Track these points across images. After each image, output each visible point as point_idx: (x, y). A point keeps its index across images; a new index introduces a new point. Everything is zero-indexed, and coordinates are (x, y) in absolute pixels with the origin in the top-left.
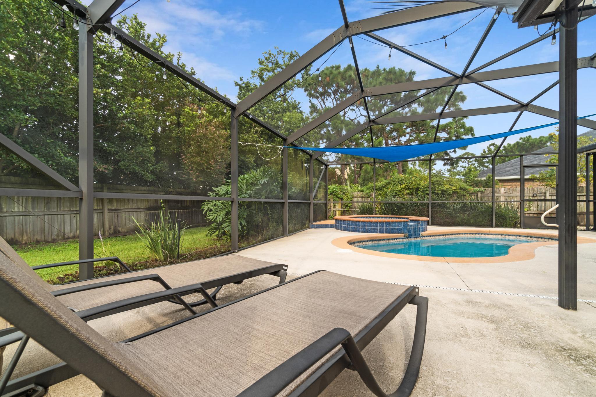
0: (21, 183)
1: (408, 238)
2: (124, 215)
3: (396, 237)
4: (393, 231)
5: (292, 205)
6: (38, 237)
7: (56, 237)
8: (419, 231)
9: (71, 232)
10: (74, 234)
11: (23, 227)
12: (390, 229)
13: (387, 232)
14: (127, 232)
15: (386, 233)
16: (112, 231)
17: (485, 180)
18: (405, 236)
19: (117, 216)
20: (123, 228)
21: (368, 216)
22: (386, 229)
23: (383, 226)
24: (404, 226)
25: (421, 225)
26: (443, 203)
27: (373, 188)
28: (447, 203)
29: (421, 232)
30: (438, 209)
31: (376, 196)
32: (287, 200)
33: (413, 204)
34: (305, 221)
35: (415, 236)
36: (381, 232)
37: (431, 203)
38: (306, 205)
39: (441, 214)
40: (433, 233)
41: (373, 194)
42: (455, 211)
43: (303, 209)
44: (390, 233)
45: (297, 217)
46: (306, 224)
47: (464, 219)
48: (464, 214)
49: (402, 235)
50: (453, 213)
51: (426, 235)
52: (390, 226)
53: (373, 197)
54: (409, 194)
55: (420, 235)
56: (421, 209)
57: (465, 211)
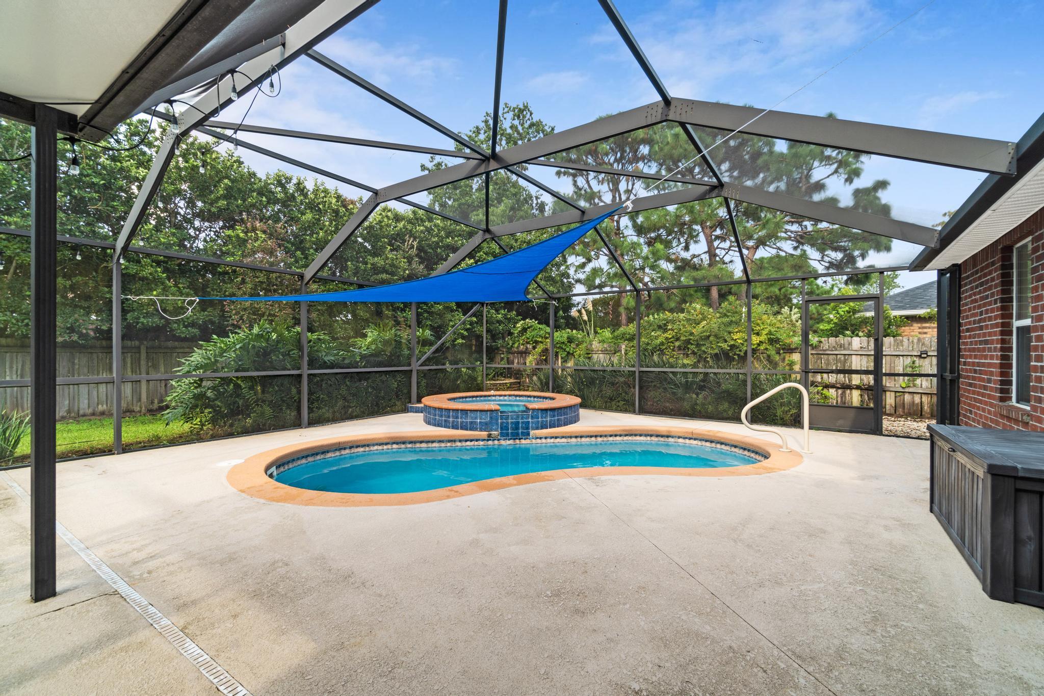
0: (15, 346)
1: (498, 440)
3: (470, 438)
4: (472, 427)
7: (65, 414)
8: (528, 428)
9: (89, 407)
10: (94, 410)
11: (17, 401)
12: (467, 422)
13: (464, 427)
15: (462, 428)
18: (489, 435)
22: (462, 423)
23: (457, 418)
24: (491, 418)
25: (532, 418)
26: (663, 372)
27: (623, 337)
28: (672, 372)
29: (533, 429)
30: (653, 384)
31: (626, 350)
32: (306, 371)
33: (615, 373)
34: (390, 400)
35: (515, 436)
36: (455, 427)
37: (640, 372)
38: (396, 374)
39: (658, 393)
40: (563, 433)
41: (623, 347)
42: (688, 387)
43: (383, 382)
44: (467, 429)
45: (354, 395)
46: (395, 405)
47: (696, 404)
48: (697, 394)
49: (486, 433)
50: (680, 392)
51: (544, 436)
52: (467, 417)
53: (623, 352)
54: (679, 348)
55: (528, 434)
56: (625, 383)
57: (702, 388)
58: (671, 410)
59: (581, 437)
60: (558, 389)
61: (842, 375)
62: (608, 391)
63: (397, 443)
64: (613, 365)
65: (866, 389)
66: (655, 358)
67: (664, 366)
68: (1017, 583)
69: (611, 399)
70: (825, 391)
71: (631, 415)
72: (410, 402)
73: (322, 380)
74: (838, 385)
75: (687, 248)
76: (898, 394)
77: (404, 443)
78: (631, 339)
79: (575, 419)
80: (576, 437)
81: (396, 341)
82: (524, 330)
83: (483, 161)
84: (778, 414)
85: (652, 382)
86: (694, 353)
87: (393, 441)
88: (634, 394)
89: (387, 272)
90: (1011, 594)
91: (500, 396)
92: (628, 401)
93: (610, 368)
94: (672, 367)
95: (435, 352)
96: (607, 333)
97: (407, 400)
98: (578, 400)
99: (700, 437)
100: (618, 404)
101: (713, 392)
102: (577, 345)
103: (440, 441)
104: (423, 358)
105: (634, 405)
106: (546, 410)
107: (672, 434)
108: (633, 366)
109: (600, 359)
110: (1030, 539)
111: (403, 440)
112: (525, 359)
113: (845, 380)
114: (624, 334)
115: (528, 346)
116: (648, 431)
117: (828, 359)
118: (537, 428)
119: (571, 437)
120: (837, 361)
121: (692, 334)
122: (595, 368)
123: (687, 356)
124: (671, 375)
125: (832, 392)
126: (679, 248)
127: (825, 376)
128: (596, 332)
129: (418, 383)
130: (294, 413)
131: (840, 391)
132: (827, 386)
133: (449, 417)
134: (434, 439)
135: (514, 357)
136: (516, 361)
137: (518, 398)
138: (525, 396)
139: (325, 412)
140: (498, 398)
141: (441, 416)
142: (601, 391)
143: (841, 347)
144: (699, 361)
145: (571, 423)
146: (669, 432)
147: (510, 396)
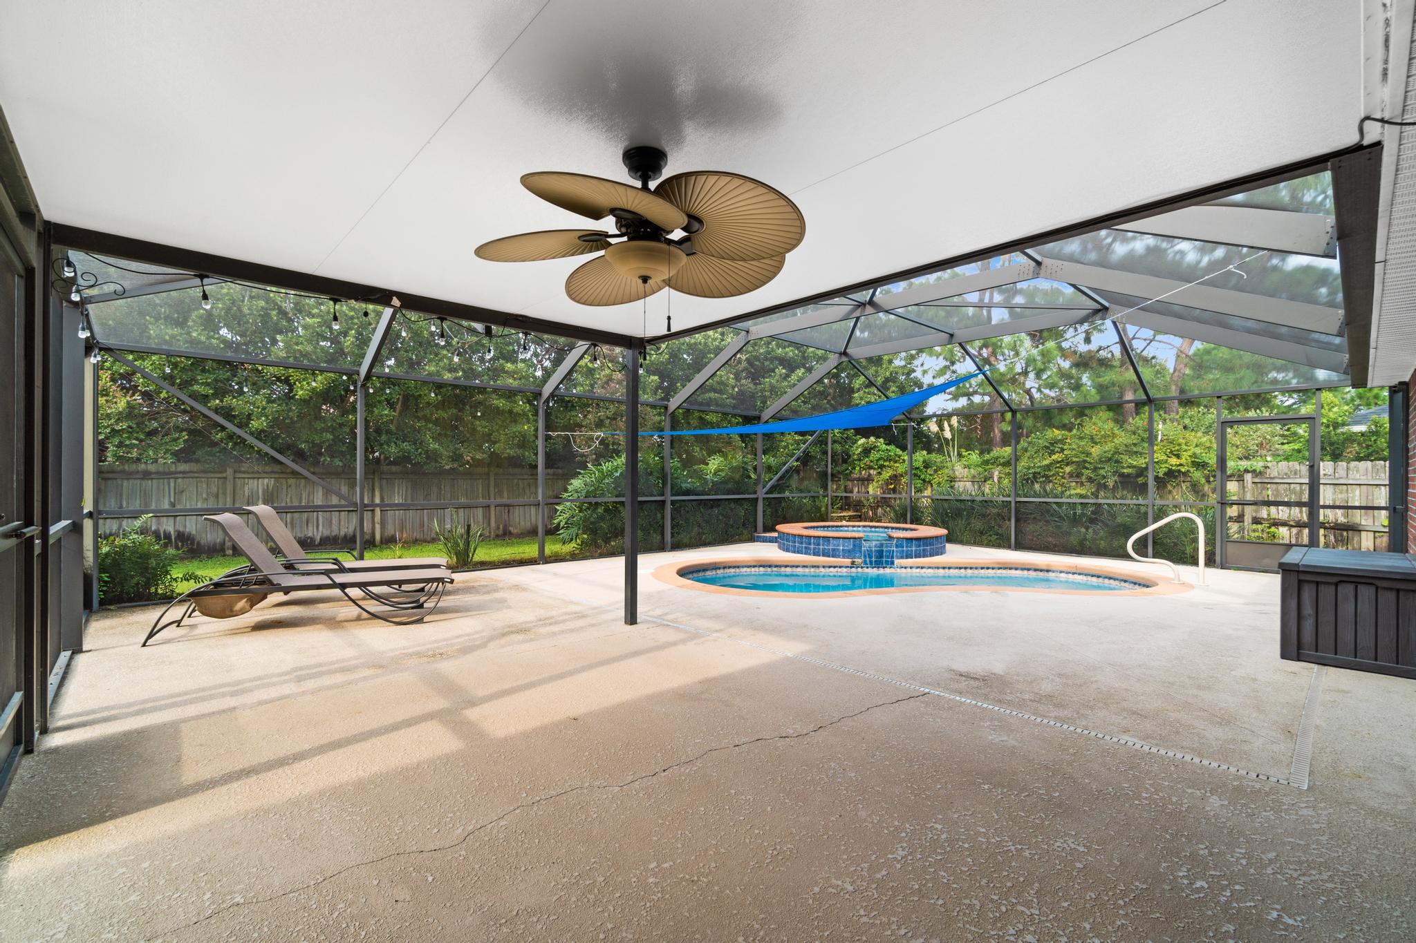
1: (862, 568)
2: (517, 510)
3: (833, 565)
4: (834, 554)
5: (694, 503)
6: (417, 535)
8: (892, 557)
12: (829, 549)
13: (825, 554)
14: (522, 534)
15: (824, 555)
16: (501, 532)
17: (1363, 434)
18: (853, 563)
19: (509, 511)
20: (516, 528)
21: (867, 524)
22: (824, 549)
23: (819, 545)
24: (854, 545)
25: (897, 546)
26: (1046, 502)
27: (995, 462)
28: (1056, 503)
29: (898, 558)
30: (1033, 516)
31: (1000, 478)
32: (669, 498)
33: (986, 503)
34: (738, 528)
35: (878, 564)
36: (816, 554)
37: (1016, 502)
38: (743, 502)
39: (1038, 527)
40: (930, 563)
41: (996, 474)
42: (1075, 521)
43: (732, 510)
44: (829, 556)
45: (707, 522)
46: (743, 534)
47: (1085, 539)
48: (1087, 528)
49: (850, 560)
50: (1065, 526)
51: (909, 565)
52: (829, 544)
53: (996, 479)
54: (1071, 474)
55: (892, 563)
56: (999, 515)
57: (1093, 521)
58: (1055, 546)
59: (949, 568)
60: (917, 520)
61: (1297, 509)
62: (978, 524)
63: (764, 566)
64: (983, 494)
65: (1331, 528)
66: (1037, 486)
67: (1047, 495)
68: (1299, 647)
69: (981, 533)
70: (1273, 529)
71: (1005, 551)
72: (756, 531)
73: (681, 507)
74: (1292, 523)
75: (1088, 340)
76: (1377, 534)
77: (770, 566)
78: (1007, 464)
79: (941, 552)
80: (944, 568)
81: (743, 468)
82: (867, 451)
83: (859, 306)
84: (1188, 551)
85: (1031, 514)
86: (1090, 480)
87: (760, 564)
88: (1009, 528)
89: (715, 391)
90: (1295, 654)
91: (854, 526)
92: (1001, 535)
93: (980, 498)
94: (1056, 496)
95: (778, 480)
96: (974, 457)
97: (753, 530)
98: (945, 532)
99: (1086, 572)
100: (989, 538)
101: (1107, 525)
102: (936, 471)
103: (804, 566)
104: (769, 486)
105: (1009, 539)
106: (911, 539)
107: (1053, 568)
108: (1009, 496)
109: (965, 487)
110: (1309, 615)
111: (769, 564)
112: (867, 487)
113: (1302, 516)
114: (997, 458)
115: (872, 471)
116: (1024, 564)
117: (1277, 490)
118: (902, 558)
119: (938, 568)
120: (1294, 492)
121: (1088, 454)
122: (962, 498)
123: (1082, 484)
124: (1054, 506)
125: (1283, 531)
126: (1076, 340)
127: (1273, 509)
128: (960, 455)
129: (764, 511)
130: (659, 537)
131: (1294, 531)
132: (1277, 523)
133: (810, 544)
134: (798, 564)
135: (854, 485)
136: (856, 490)
137: (873, 529)
138: (882, 527)
139: (684, 537)
140: (850, 529)
141: (802, 543)
142: (969, 524)
143: (1295, 474)
144: (1098, 491)
145: (937, 554)
146: (1048, 565)
147: (864, 526)
